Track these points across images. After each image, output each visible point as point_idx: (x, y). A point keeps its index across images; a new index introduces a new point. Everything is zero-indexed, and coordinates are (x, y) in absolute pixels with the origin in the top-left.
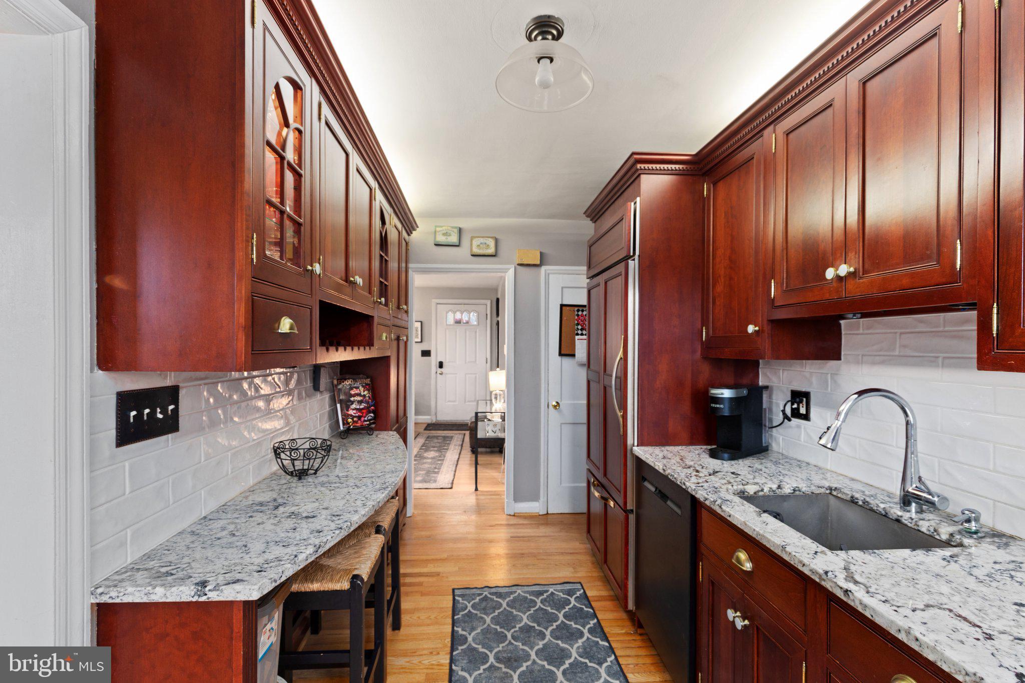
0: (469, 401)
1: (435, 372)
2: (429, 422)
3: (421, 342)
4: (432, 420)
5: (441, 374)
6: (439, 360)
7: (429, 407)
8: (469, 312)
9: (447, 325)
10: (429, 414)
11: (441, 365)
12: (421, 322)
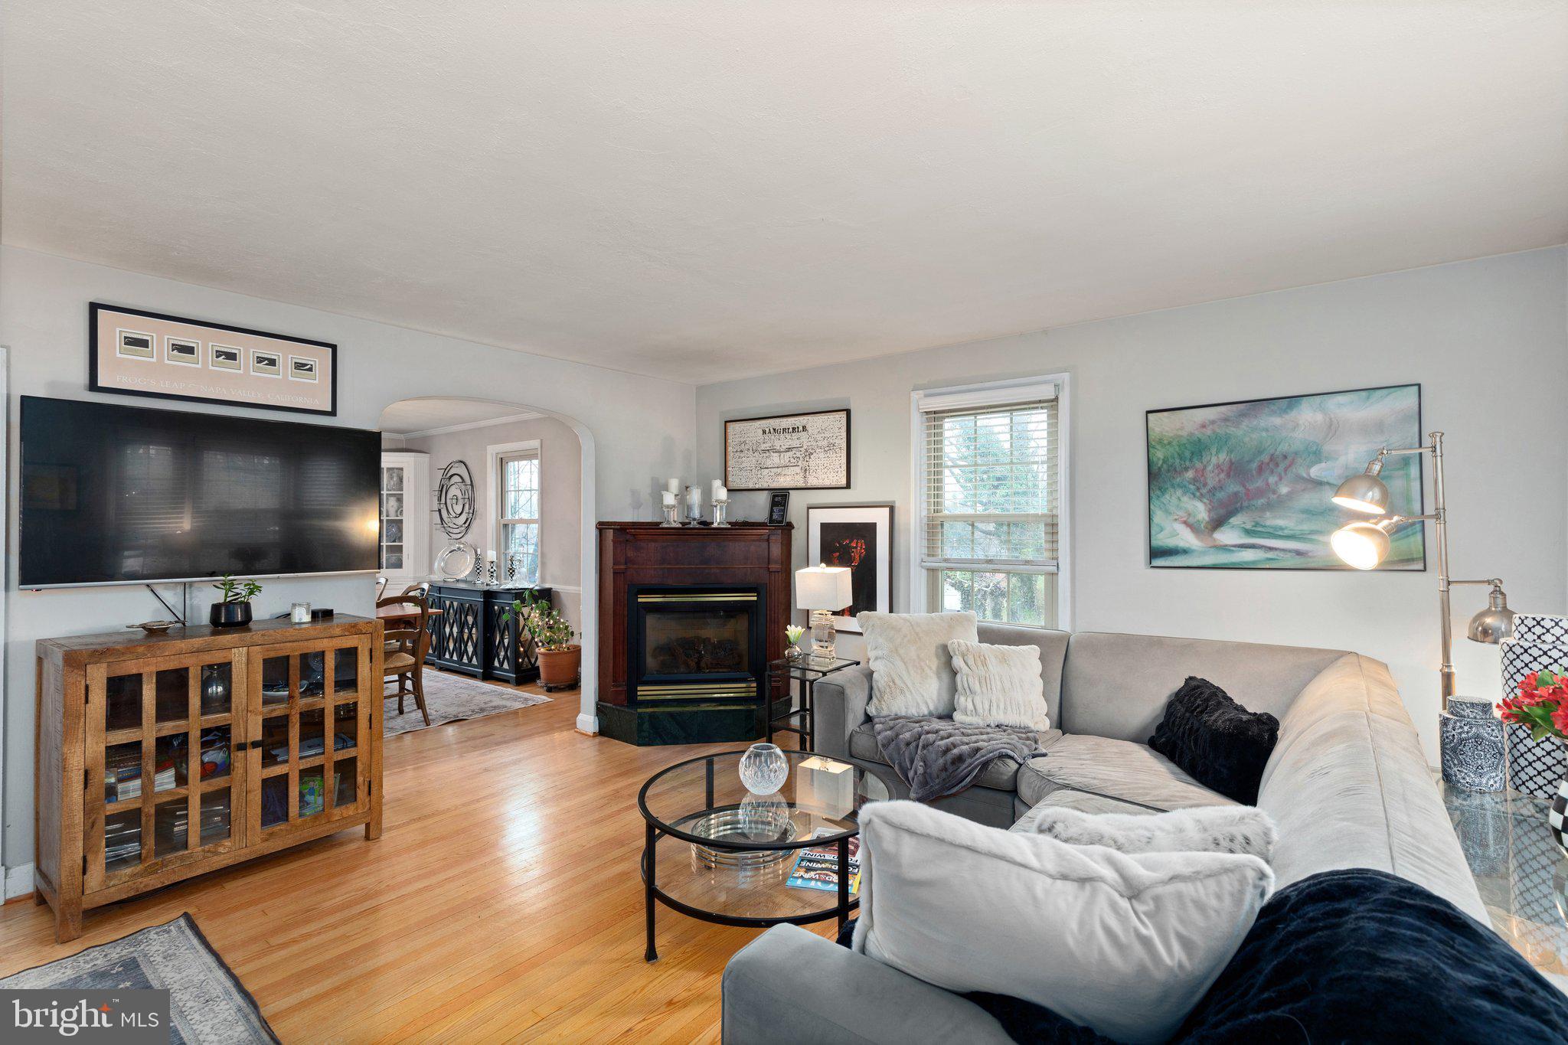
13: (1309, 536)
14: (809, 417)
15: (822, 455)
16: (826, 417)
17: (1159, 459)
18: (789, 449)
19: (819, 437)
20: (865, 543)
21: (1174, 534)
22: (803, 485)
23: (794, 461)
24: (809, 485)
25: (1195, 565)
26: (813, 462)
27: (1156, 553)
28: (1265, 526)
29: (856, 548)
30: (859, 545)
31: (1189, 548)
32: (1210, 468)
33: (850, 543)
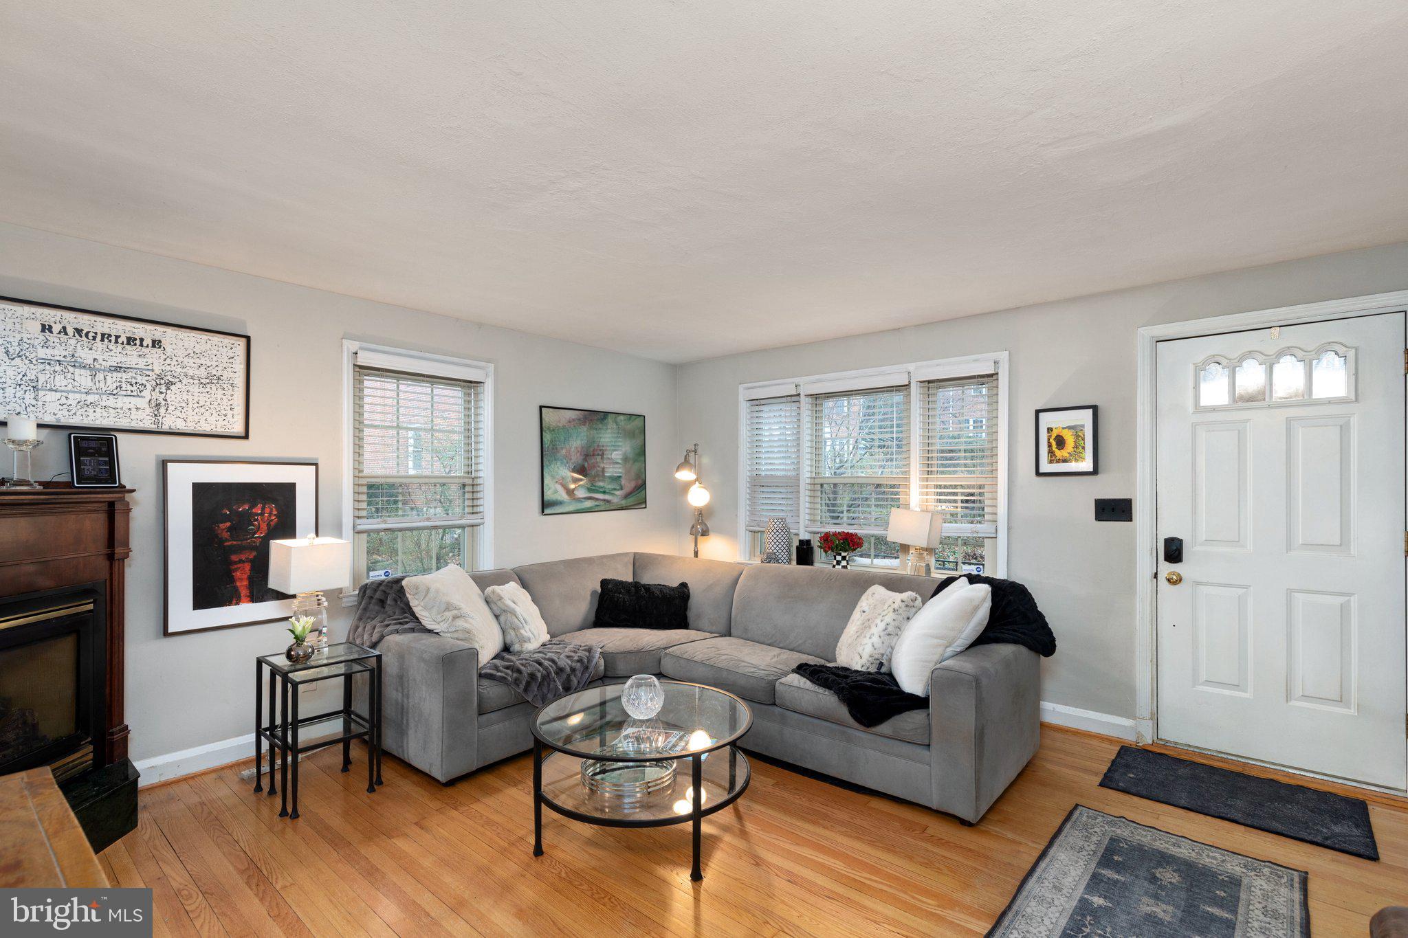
0: (1305, 697)
1: (1149, 573)
2: (1130, 738)
3: (1095, 472)
4: (1139, 735)
5: (1175, 581)
6: (1167, 532)
7: (1131, 690)
8: (1309, 361)
9: (1198, 408)
10: (1125, 707)
11: (1174, 552)
12: (1095, 409)
13: (612, 492)
14: (169, 330)
15: (196, 389)
16: (206, 337)
17: (548, 440)
18: (118, 369)
19: (189, 362)
20: (276, 508)
21: (556, 492)
22: (153, 427)
23: (129, 387)
24: (165, 428)
25: (564, 511)
26: (174, 396)
27: (545, 505)
28: (595, 486)
29: (262, 514)
30: (267, 510)
31: (563, 501)
32: (573, 449)
33: (251, 508)
